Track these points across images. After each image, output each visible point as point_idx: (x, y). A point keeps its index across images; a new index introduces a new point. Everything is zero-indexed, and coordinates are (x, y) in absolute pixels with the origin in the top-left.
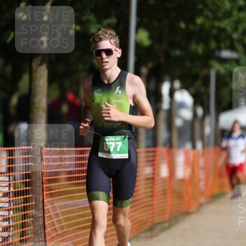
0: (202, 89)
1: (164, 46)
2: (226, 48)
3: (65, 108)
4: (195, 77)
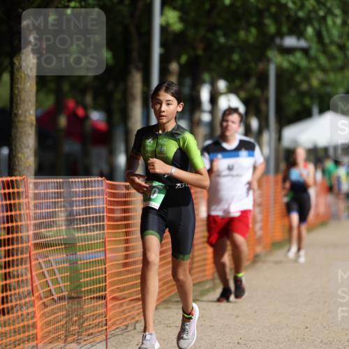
0: (258, 92)
1: (202, 32)
3: (63, 121)
4: (246, 76)
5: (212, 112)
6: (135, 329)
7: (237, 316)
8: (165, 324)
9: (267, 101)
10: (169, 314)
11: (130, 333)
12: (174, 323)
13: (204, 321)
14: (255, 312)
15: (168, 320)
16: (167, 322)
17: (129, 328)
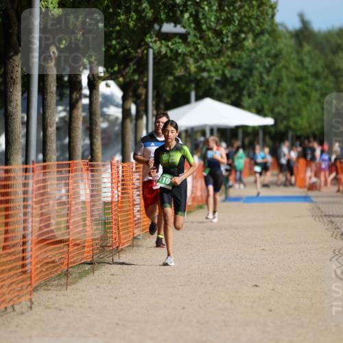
0: (136, 77)
2: (168, 20)
4: (126, 61)
5: (91, 97)
6: (14, 310)
7: (116, 298)
8: (44, 305)
9: (146, 86)
10: (49, 296)
11: (9, 315)
12: (53, 304)
13: (84, 302)
14: (134, 293)
15: (48, 302)
16: (47, 304)
17: (9, 310)
